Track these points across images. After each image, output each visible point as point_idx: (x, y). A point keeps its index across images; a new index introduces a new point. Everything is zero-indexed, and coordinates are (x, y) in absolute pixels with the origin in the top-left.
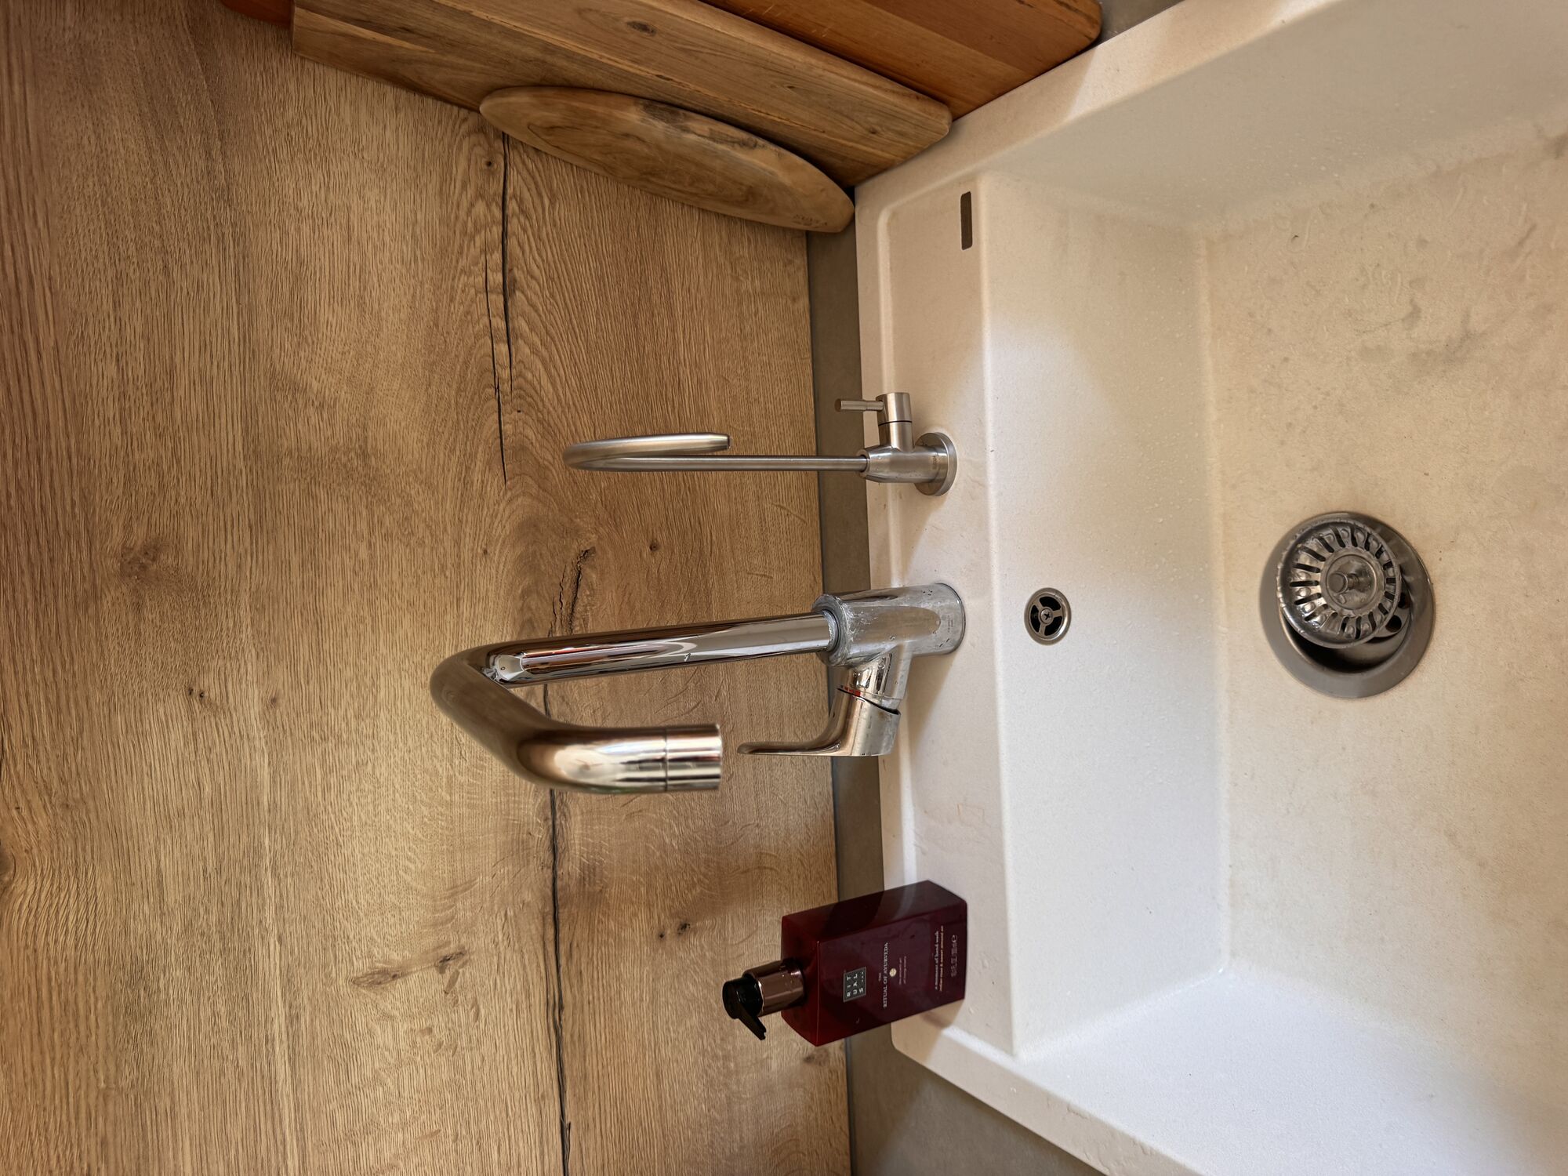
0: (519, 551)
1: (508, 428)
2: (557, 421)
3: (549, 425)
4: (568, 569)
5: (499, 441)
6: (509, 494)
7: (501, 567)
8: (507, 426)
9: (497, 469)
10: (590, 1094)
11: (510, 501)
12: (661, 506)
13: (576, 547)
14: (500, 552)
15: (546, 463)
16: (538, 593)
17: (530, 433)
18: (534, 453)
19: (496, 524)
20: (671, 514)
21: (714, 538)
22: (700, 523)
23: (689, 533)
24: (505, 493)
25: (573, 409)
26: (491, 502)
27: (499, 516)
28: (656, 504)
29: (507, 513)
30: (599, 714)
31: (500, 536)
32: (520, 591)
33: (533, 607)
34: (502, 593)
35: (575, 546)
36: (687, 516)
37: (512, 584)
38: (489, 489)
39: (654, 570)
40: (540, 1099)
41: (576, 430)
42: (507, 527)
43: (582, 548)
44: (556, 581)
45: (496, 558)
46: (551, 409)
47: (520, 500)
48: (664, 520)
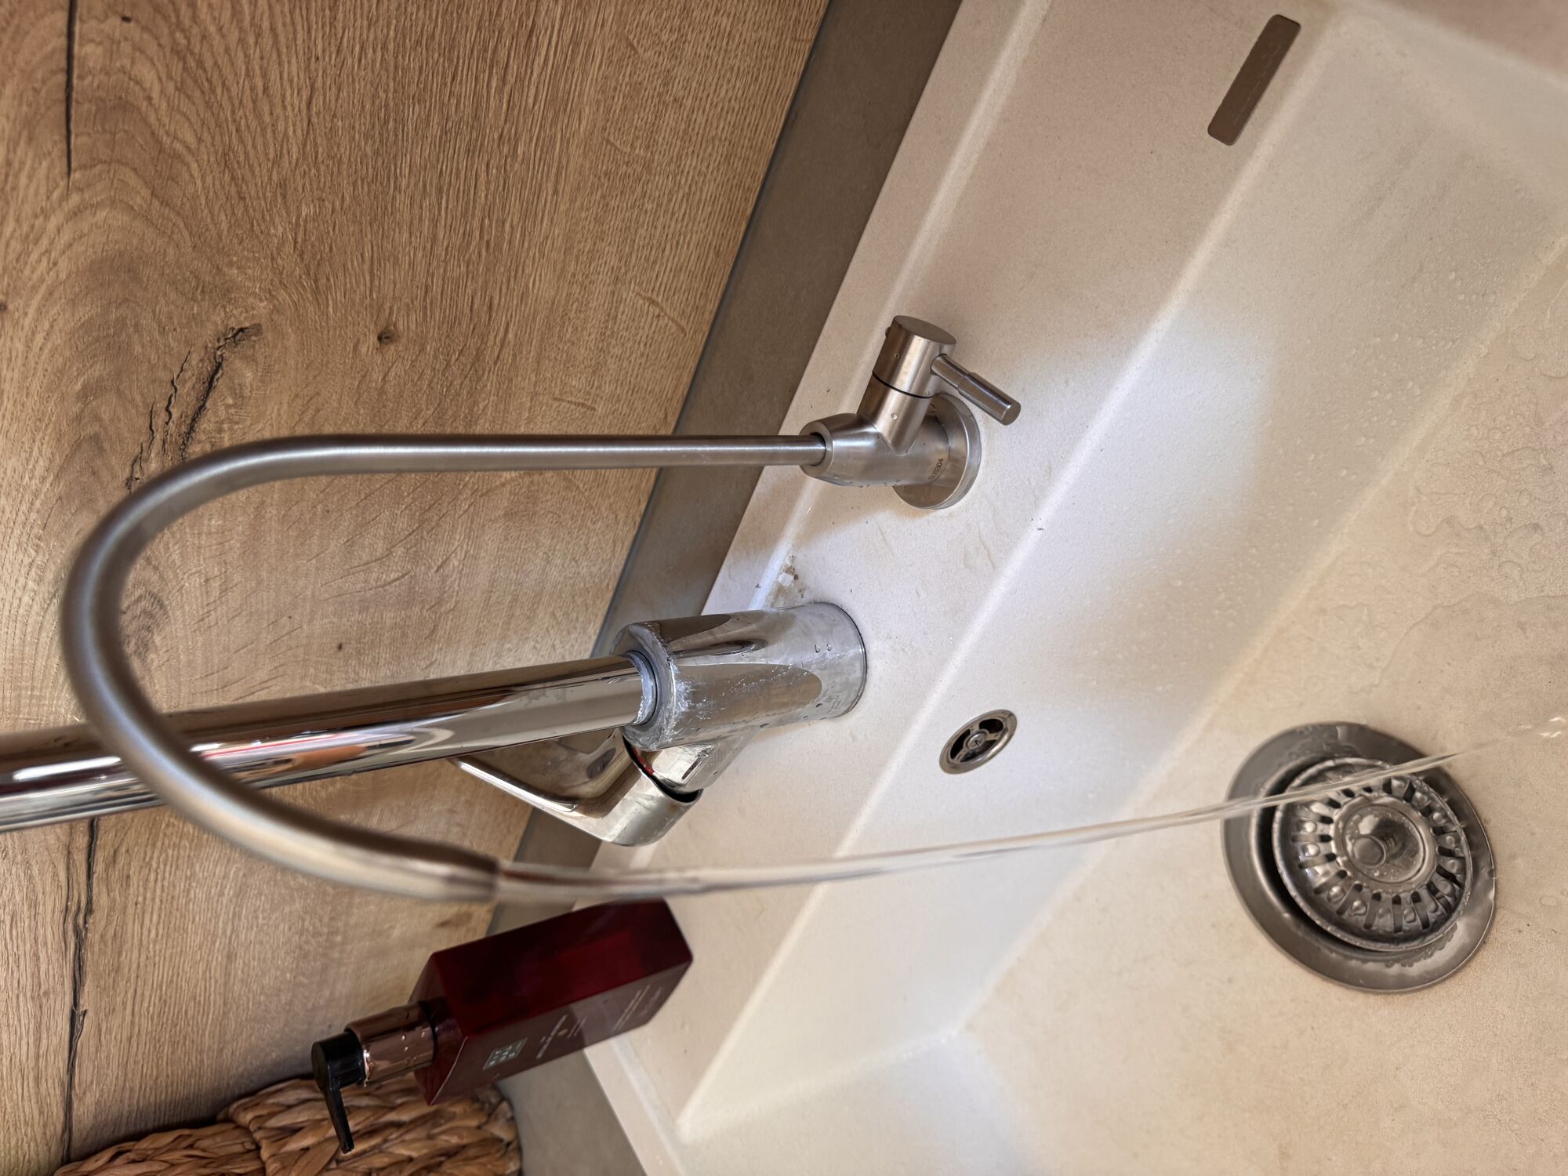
0: (84, 312)
1: (89, 53)
2: (223, 60)
3: (200, 64)
4: (195, 359)
5: (61, 78)
6: (75, 199)
7: (39, 339)
8: (89, 48)
9: (51, 140)
10: (122, 984)
11: (76, 214)
12: (421, 268)
13: (218, 320)
14: (39, 311)
15: (178, 146)
16: (119, 392)
17: (148, 75)
18: (152, 119)
19: (34, 257)
20: (436, 288)
21: (511, 336)
22: (490, 307)
23: (465, 321)
24: (65, 196)
25: (267, 40)
26: (27, 209)
27: (44, 242)
28: (412, 264)
29: (66, 236)
31: (42, 280)
32: (78, 387)
33: (106, 417)
34: (35, 386)
35: (218, 318)
36: (469, 291)
37: (60, 372)
38: (23, 180)
39: (377, 376)
40: (40, 997)
41: (266, 89)
42: (63, 264)
43: (233, 323)
44: (165, 376)
45: (27, 322)
46: (212, 29)
47: (102, 215)
48: (420, 293)
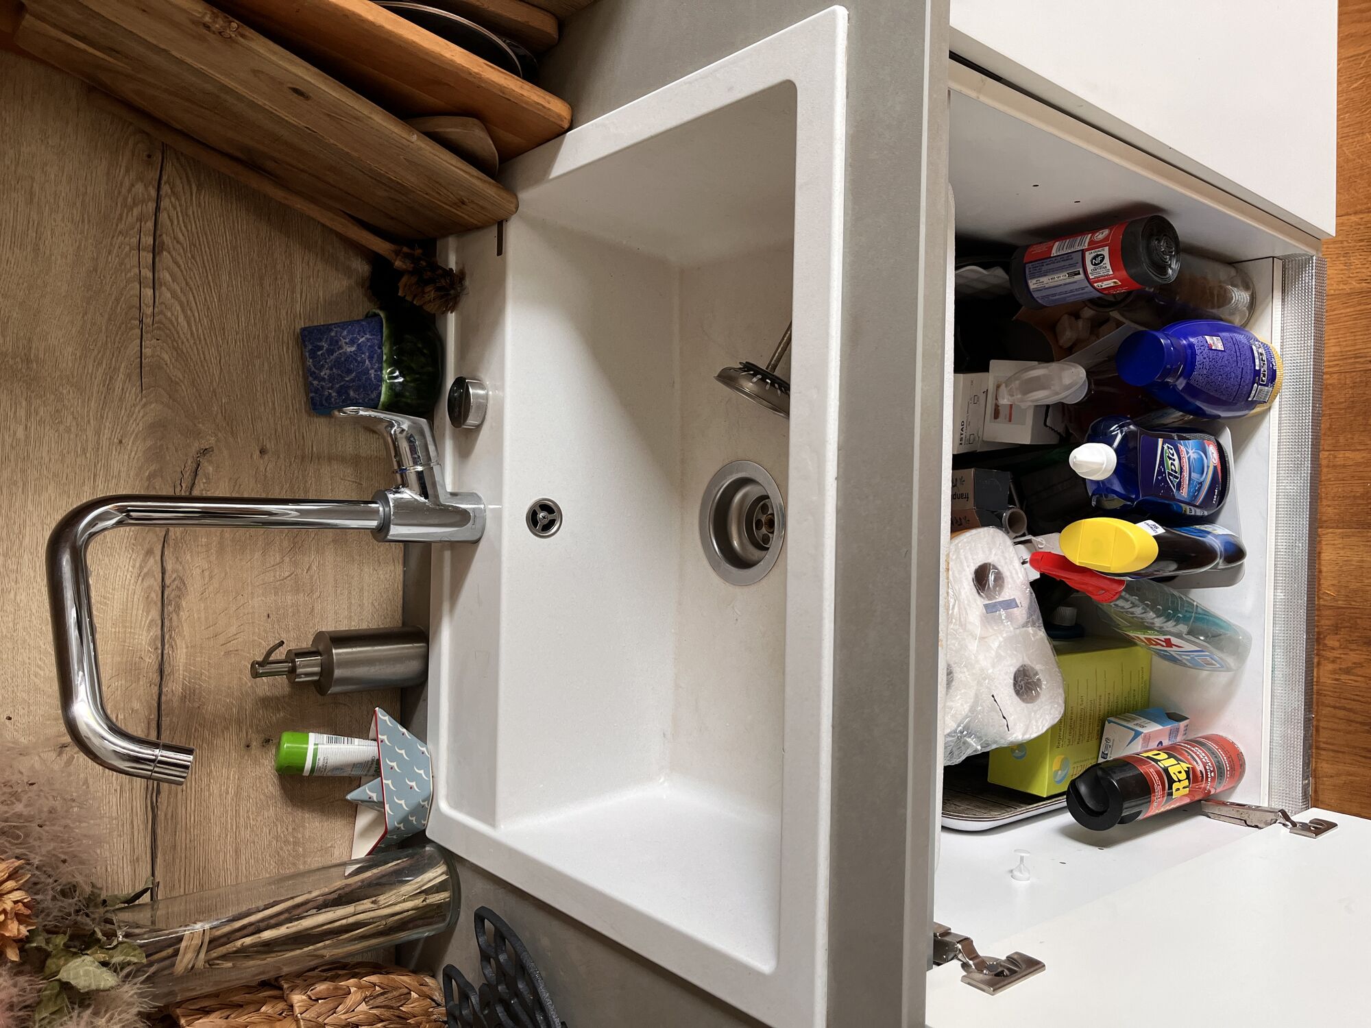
0: (149, 443)
1: (147, 351)
2: (189, 350)
3: (182, 352)
4: (189, 462)
5: (139, 359)
6: (144, 400)
7: (133, 453)
8: (147, 349)
9: (135, 378)
10: (178, 861)
11: (144, 405)
12: (272, 421)
13: (196, 446)
14: (133, 443)
15: (177, 380)
16: (162, 477)
17: (166, 357)
18: (168, 371)
19: (131, 421)
20: (279, 430)
21: (314, 449)
22: (303, 437)
23: (294, 443)
24: (142, 399)
25: (203, 342)
26: (128, 406)
27: (134, 416)
28: (268, 419)
29: (141, 415)
30: (207, 573)
31: (133, 431)
32: (147, 474)
33: (157, 487)
34: (132, 474)
35: (196, 444)
36: (293, 431)
37: (140, 468)
38: (127, 395)
39: (262, 469)
40: (135, 861)
41: (205, 358)
42: (141, 424)
43: (202, 447)
44: (179, 470)
45: (129, 447)
46: (185, 340)
47: (153, 406)
48: (273, 432)
